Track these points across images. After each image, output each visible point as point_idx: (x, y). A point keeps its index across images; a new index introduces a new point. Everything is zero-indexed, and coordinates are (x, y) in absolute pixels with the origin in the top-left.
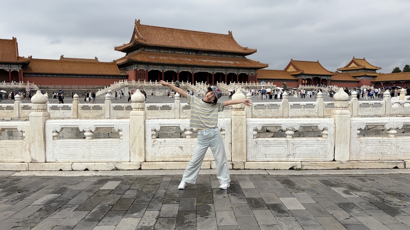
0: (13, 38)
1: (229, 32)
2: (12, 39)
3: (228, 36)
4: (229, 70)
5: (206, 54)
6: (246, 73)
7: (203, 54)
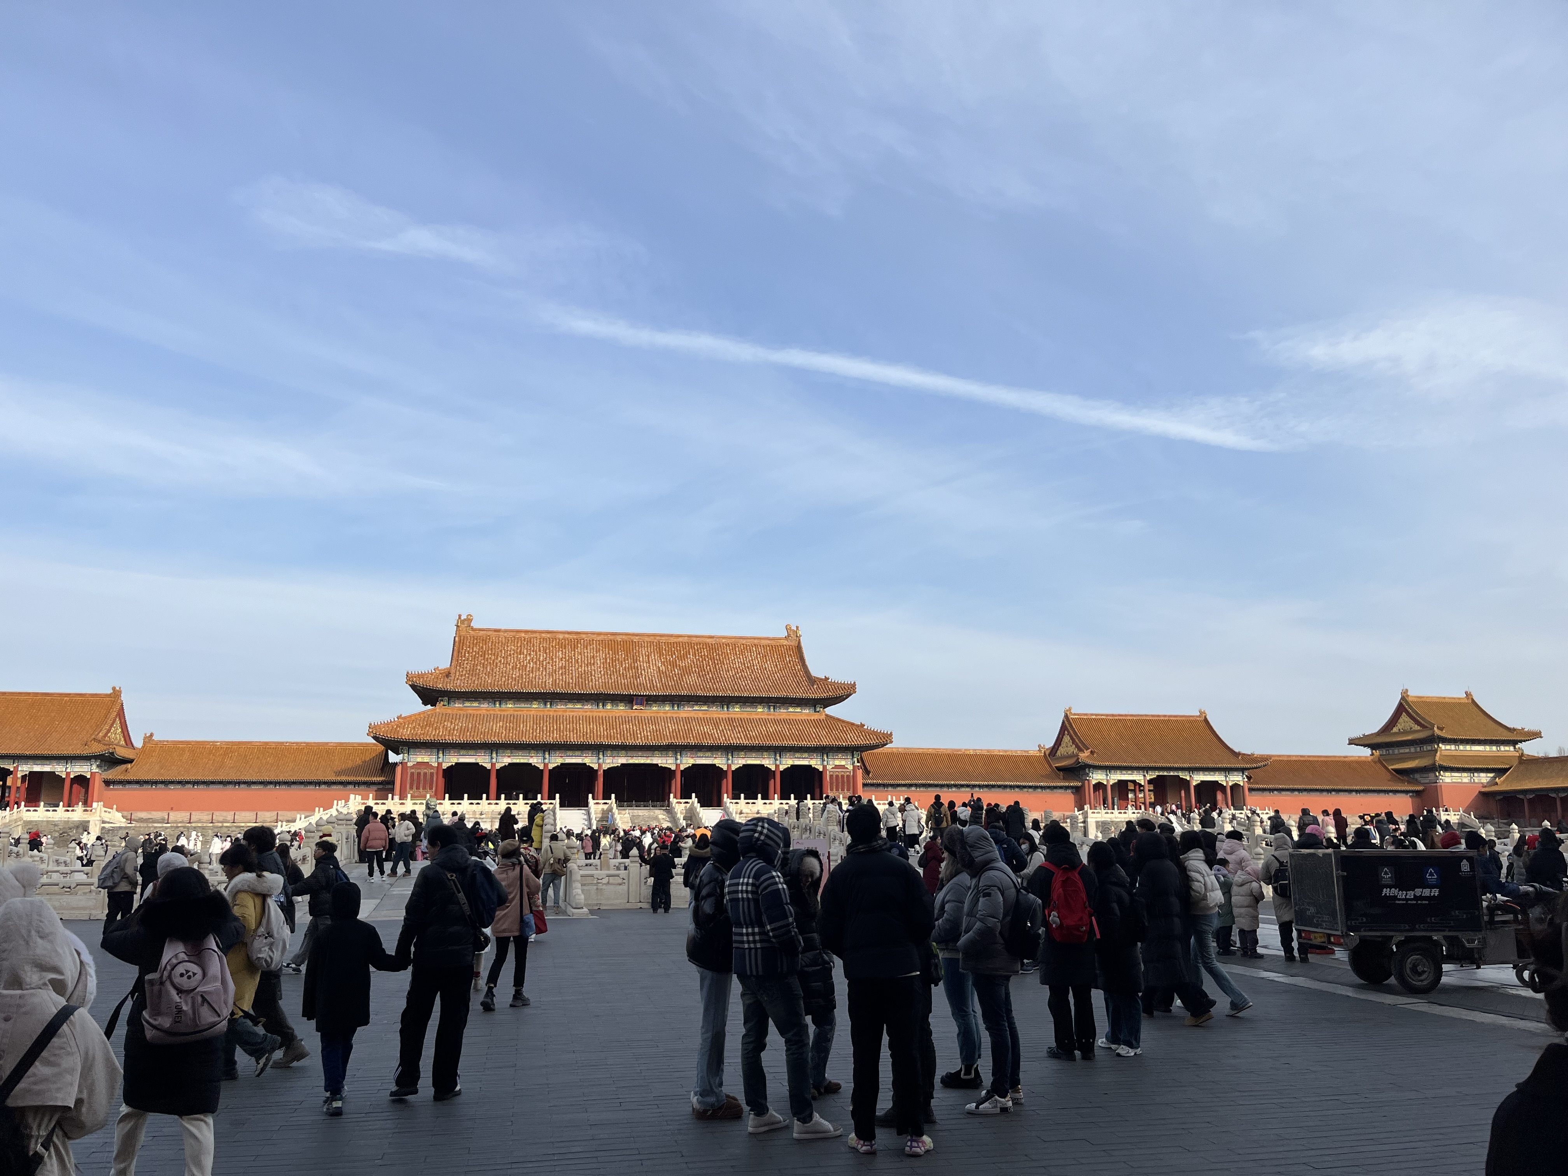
0: (114, 688)
1: (790, 627)
2: (110, 691)
3: (785, 642)
4: (742, 754)
5: (667, 706)
6: (813, 763)
7: (654, 706)
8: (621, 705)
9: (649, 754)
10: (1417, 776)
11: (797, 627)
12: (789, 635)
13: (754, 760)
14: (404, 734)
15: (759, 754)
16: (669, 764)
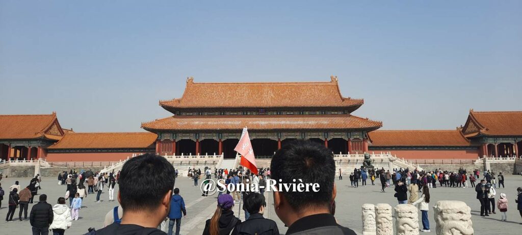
0: (52, 113)
3: (330, 84)
4: (309, 134)
5: (275, 113)
6: (343, 137)
7: (269, 113)
8: (254, 113)
9: (266, 134)
11: (336, 77)
12: (332, 81)
13: (314, 136)
14: (157, 127)
15: (317, 134)
16: (275, 138)
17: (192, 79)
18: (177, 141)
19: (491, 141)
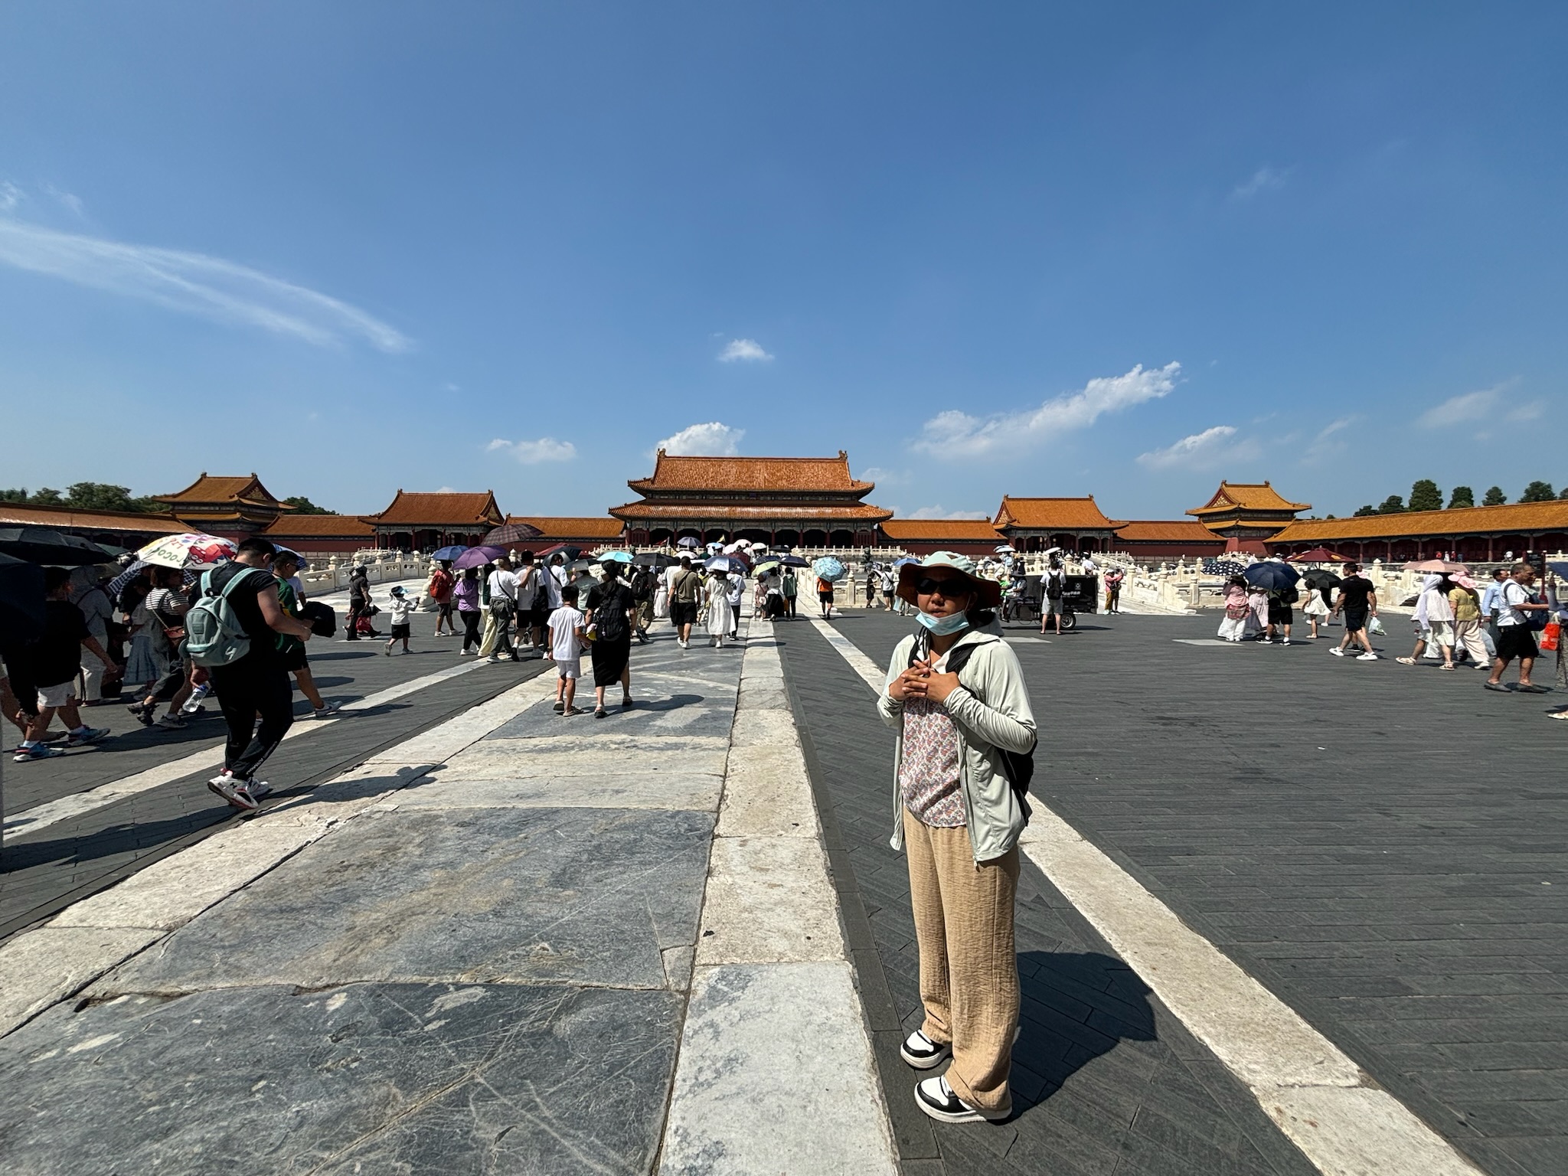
0: (491, 491)
1: (840, 452)
3: (839, 461)
4: (809, 524)
5: (769, 498)
6: (848, 529)
7: (762, 498)
8: (743, 498)
9: (757, 524)
10: (1224, 533)
11: (846, 452)
12: (841, 457)
13: (815, 527)
14: (628, 512)
15: (818, 524)
16: (769, 529)
17: (664, 451)
18: (651, 530)
19: (1020, 534)
